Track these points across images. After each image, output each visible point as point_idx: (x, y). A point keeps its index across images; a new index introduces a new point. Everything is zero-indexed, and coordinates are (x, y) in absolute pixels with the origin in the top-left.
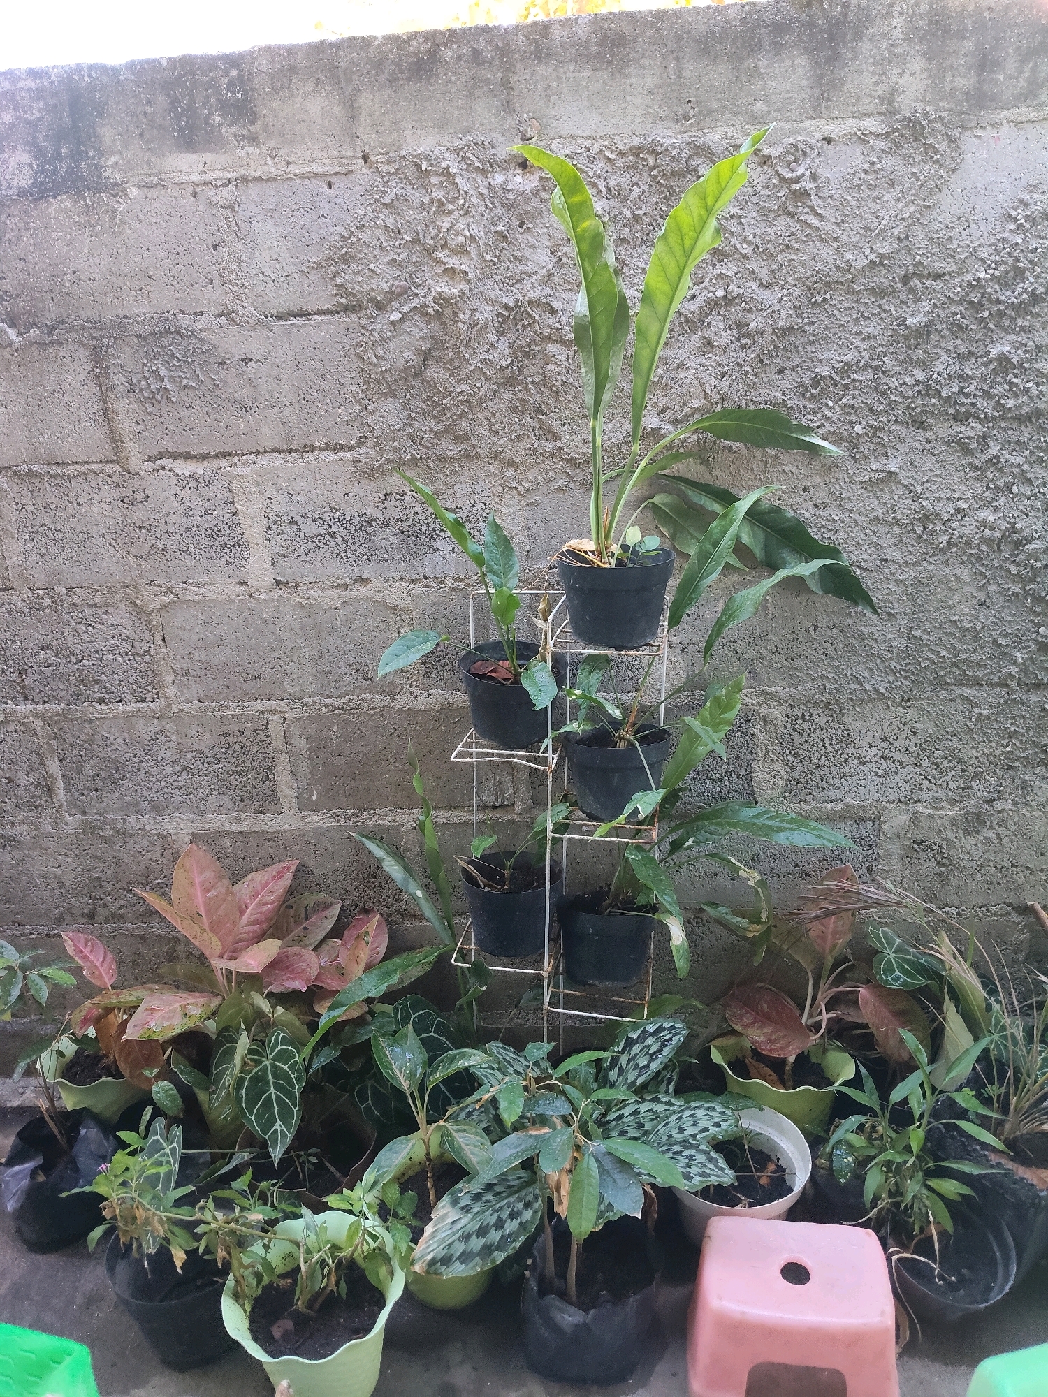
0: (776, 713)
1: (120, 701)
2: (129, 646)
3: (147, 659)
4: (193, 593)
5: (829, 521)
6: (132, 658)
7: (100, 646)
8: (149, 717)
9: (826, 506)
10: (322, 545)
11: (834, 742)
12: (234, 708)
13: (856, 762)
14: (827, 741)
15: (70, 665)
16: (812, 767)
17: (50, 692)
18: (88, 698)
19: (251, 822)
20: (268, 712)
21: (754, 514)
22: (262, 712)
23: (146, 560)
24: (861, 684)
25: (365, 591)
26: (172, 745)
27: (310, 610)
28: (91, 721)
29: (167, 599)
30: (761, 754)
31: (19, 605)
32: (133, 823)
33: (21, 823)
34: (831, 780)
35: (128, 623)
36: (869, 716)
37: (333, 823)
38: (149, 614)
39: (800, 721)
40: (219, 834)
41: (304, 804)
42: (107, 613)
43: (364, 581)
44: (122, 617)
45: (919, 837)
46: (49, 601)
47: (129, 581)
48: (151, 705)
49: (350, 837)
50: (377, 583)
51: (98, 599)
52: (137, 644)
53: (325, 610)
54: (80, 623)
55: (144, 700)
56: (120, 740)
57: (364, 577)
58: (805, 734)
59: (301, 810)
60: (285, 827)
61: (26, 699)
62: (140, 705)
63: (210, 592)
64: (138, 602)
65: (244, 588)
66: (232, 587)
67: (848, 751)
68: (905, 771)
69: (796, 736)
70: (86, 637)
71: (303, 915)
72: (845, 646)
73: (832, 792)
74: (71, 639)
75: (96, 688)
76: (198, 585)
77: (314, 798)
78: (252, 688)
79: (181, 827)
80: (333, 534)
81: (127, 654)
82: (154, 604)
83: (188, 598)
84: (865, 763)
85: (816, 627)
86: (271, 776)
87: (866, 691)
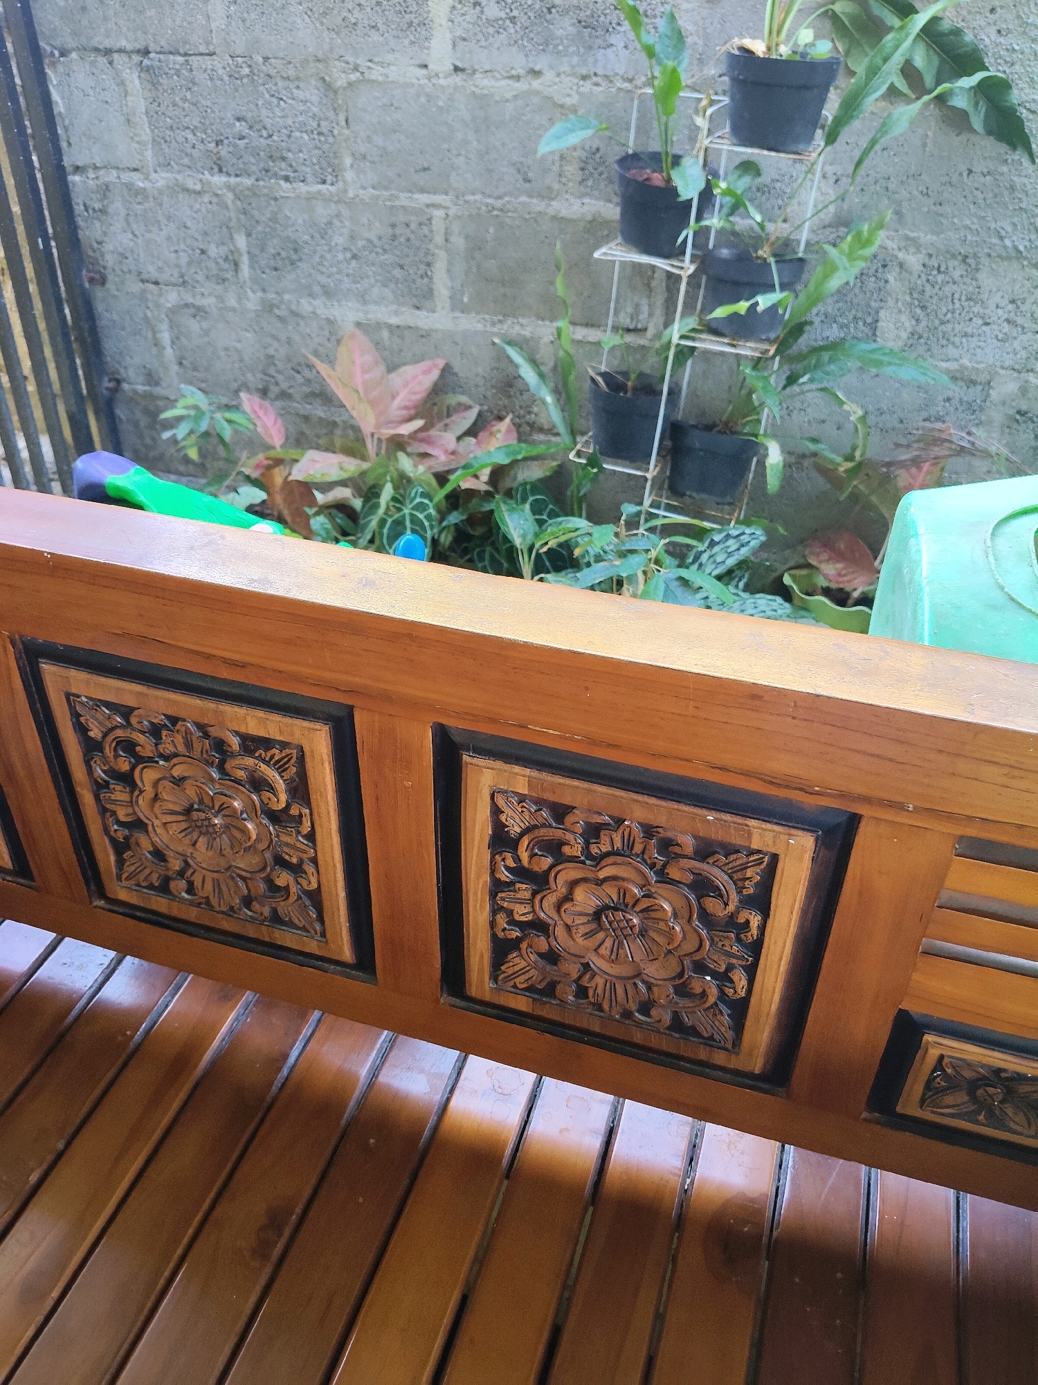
0: (914, 260)
1: (303, 181)
2: (315, 124)
3: (331, 139)
4: (376, 74)
5: (1007, 50)
6: (316, 137)
7: (289, 121)
8: (327, 200)
9: (1009, 31)
10: (501, 30)
11: (963, 298)
12: (404, 199)
13: (980, 322)
14: (957, 296)
15: (262, 140)
16: (937, 322)
17: (242, 166)
18: (275, 175)
19: (407, 317)
20: (434, 206)
21: (931, 33)
22: (428, 206)
23: (337, 33)
24: (1001, 238)
25: (536, 84)
26: (346, 231)
27: (481, 100)
28: (276, 199)
29: (354, 77)
30: (891, 302)
31: (220, 72)
32: (305, 306)
33: (210, 294)
34: (952, 339)
35: (315, 99)
36: (1003, 274)
37: (480, 327)
38: (335, 92)
39: (935, 272)
40: (379, 325)
41: (457, 305)
42: (298, 87)
43: (536, 73)
44: (311, 93)
45: (1024, 408)
46: (246, 71)
47: (320, 55)
48: (331, 188)
49: (494, 344)
50: (549, 76)
51: (291, 73)
52: (323, 123)
53: (497, 102)
54: (273, 96)
55: (324, 182)
56: (300, 221)
57: (537, 68)
58: (937, 287)
59: (452, 310)
60: (438, 326)
61: (221, 171)
62: (320, 187)
63: (393, 73)
64: (327, 78)
65: (424, 72)
66: (412, 69)
67: (976, 309)
68: (1024, 337)
69: (928, 288)
70: (278, 112)
71: (445, 412)
72: (996, 196)
73: (951, 351)
74: (264, 112)
75: (283, 165)
76: (381, 64)
77: (465, 300)
78: (421, 179)
79: (347, 314)
80: (513, 20)
81: (312, 132)
82: (341, 82)
83: (373, 77)
84: (987, 324)
85: (970, 171)
86: (429, 273)
87: (1006, 247)
